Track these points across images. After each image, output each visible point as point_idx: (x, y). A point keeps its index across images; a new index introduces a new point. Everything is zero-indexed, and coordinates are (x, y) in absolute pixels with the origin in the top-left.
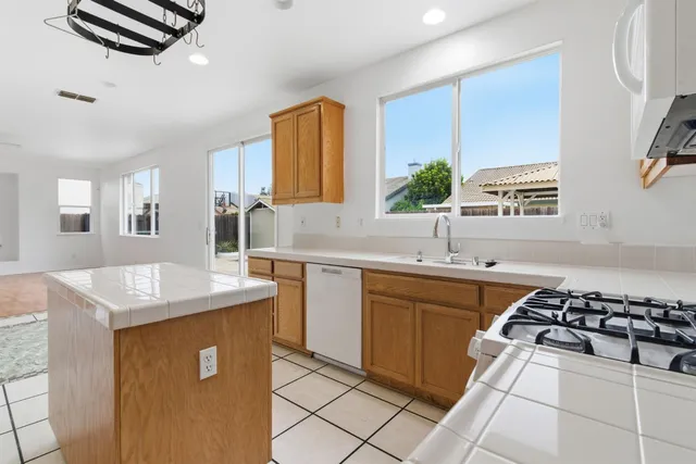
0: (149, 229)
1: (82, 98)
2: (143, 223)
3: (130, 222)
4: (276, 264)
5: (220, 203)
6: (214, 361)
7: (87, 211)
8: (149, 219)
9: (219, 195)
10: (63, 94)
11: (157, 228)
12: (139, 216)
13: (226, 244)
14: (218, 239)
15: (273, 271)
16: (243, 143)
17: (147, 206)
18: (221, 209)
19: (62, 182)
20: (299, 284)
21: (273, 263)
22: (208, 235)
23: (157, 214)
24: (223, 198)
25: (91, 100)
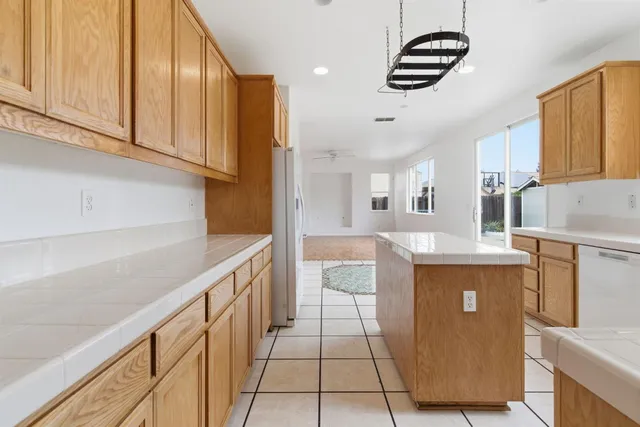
0: (427, 208)
1: (388, 120)
2: (423, 204)
3: (413, 202)
4: (542, 243)
5: (489, 183)
6: (474, 301)
7: (386, 195)
8: (426, 200)
9: (488, 176)
10: (377, 120)
11: (433, 208)
12: (420, 198)
13: (494, 224)
14: (486, 219)
15: (538, 250)
16: (509, 127)
17: (425, 190)
18: (489, 190)
19: (373, 176)
20: (570, 266)
21: (538, 242)
22: (474, 214)
23: (433, 196)
24: (492, 179)
25: (392, 119)
